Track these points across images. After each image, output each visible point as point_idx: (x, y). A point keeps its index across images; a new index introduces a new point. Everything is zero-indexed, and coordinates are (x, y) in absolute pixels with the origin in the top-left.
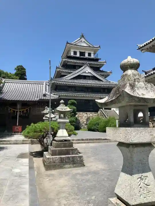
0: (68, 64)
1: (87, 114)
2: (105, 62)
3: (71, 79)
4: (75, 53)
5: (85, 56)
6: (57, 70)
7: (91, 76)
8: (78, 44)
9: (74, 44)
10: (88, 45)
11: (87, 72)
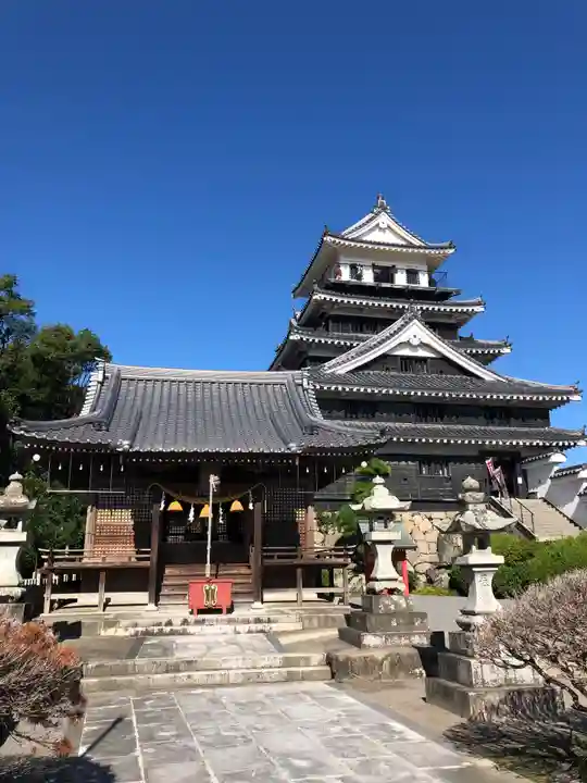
0: (332, 313)
1: (430, 519)
4: (356, 270)
5: (392, 281)
6: (291, 338)
7: (432, 358)
8: (368, 238)
9: (350, 237)
10: (405, 240)
11: (415, 342)
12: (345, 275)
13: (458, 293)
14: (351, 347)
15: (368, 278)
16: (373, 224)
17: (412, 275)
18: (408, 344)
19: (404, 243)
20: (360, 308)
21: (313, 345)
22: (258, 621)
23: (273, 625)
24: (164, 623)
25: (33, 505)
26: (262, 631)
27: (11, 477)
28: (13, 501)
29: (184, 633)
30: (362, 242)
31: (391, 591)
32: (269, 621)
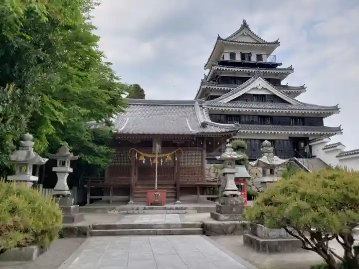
3: (230, 102)
4: (233, 55)
5: (250, 60)
6: (202, 87)
7: (268, 95)
8: (238, 40)
9: (230, 40)
10: (257, 40)
11: (260, 87)
12: (227, 58)
14: (230, 90)
15: (238, 59)
17: (259, 57)
18: (256, 88)
19: (256, 42)
20: (235, 72)
21: (212, 90)
29: (144, 213)
30: (235, 42)
31: (235, 196)
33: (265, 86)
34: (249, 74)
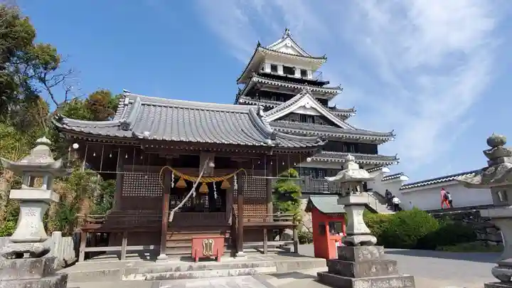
0: (262, 89)
2: (339, 88)
4: (274, 68)
5: (294, 74)
6: (240, 100)
8: (281, 51)
9: (272, 49)
10: (300, 53)
11: (308, 106)
12: (268, 70)
13: (328, 83)
14: (273, 108)
15: (280, 72)
16: (284, 43)
17: (304, 73)
18: (304, 107)
19: (298, 55)
20: (278, 87)
22: (245, 266)
23: (256, 269)
24: (174, 269)
25: (58, 164)
26: (249, 274)
27: (39, 140)
28: (37, 161)
29: (191, 277)
30: (278, 52)
32: (253, 266)
33: (315, 106)
34: (293, 91)
